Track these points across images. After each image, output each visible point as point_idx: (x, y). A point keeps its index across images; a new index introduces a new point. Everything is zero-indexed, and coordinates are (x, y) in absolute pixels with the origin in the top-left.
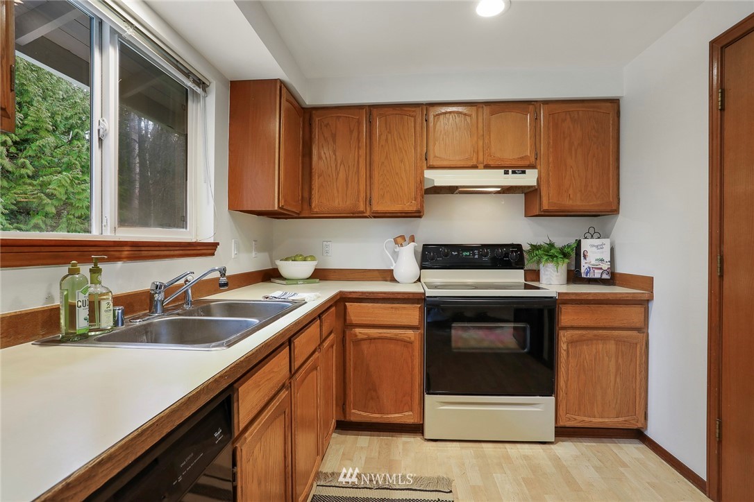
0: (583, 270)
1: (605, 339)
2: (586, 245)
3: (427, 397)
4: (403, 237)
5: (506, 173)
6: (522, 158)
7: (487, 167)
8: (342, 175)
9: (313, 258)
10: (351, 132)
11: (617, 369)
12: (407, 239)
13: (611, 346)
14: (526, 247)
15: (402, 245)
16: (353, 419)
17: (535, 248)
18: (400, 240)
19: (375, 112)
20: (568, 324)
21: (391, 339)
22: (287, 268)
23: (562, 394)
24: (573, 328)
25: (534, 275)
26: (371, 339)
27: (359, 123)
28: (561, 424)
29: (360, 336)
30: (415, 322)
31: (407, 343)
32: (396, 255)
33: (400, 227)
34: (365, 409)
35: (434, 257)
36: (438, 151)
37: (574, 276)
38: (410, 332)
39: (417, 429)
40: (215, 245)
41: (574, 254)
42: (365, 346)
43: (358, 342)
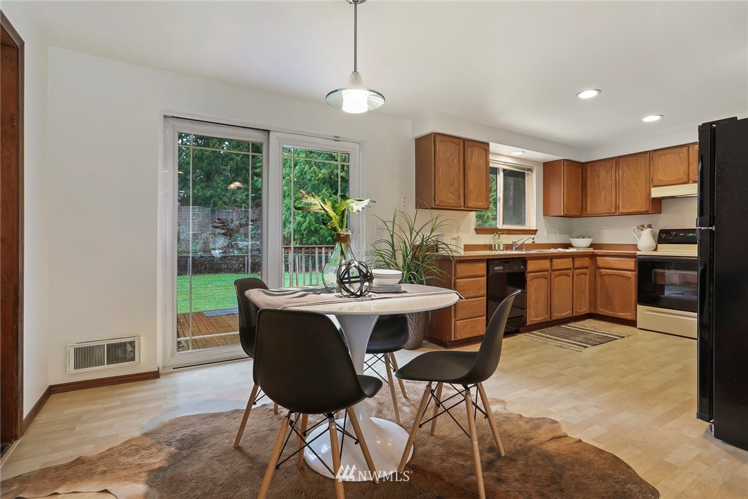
3: (638, 306)
4: (643, 226)
8: (603, 195)
9: (589, 237)
10: (608, 172)
12: (646, 227)
15: (642, 230)
16: (599, 313)
18: (642, 227)
19: (620, 160)
21: (619, 275)
22: (575, 242)
26: (609, 275)
27: (612, 167)
29: (603, 273)
30: (633, 268)
31: (628, 278)
32: (639, 236)
33: (641, 220)
34: (606, 308)
35: (666, 236)
36: (659, 176)
38: (630, 272)
39: (633, 323)
40: (536, 231)
42: (606, 278)
43: (602, 276)
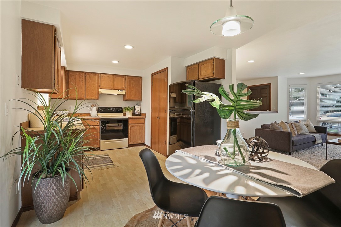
0: (135, 113)
1: (137, 126)
2: (136, 107)
3: (101, 141)
5: (119, 91)
6: (122, 88)
7: (114, 89)
10: (80, 78)
11: (140, 132)
12: (94, 106)
13: (139, 127)
14: (123, 108)
17: (125, 108)
18: (92, 106)
19: (87, 74)
20: (131, 123)
23: (129, 137)
24: (131, 124)
25: (125, 114)
27: (82, 76)
28: (129, 144)
30: (98, 124)
31: (96, 129)
32: (91, 110)
33: (93, 102)
35: (101, 110)
36: (103, 85)
37: (133, 114)
38: (97, 126)
41: (133, 109)
